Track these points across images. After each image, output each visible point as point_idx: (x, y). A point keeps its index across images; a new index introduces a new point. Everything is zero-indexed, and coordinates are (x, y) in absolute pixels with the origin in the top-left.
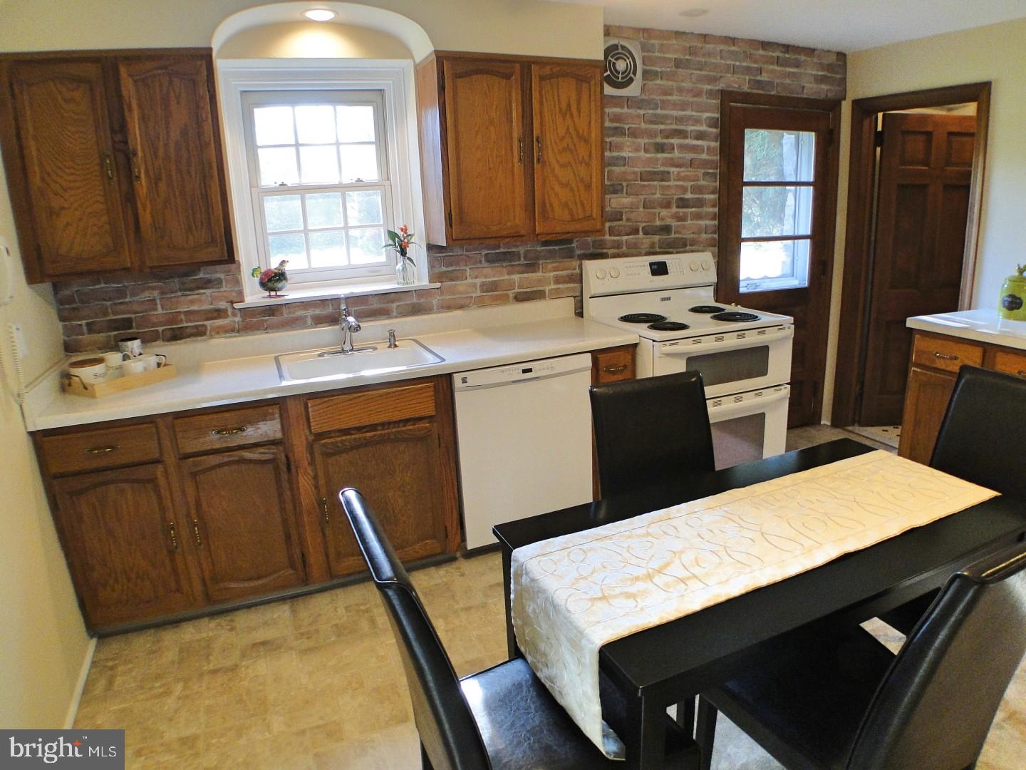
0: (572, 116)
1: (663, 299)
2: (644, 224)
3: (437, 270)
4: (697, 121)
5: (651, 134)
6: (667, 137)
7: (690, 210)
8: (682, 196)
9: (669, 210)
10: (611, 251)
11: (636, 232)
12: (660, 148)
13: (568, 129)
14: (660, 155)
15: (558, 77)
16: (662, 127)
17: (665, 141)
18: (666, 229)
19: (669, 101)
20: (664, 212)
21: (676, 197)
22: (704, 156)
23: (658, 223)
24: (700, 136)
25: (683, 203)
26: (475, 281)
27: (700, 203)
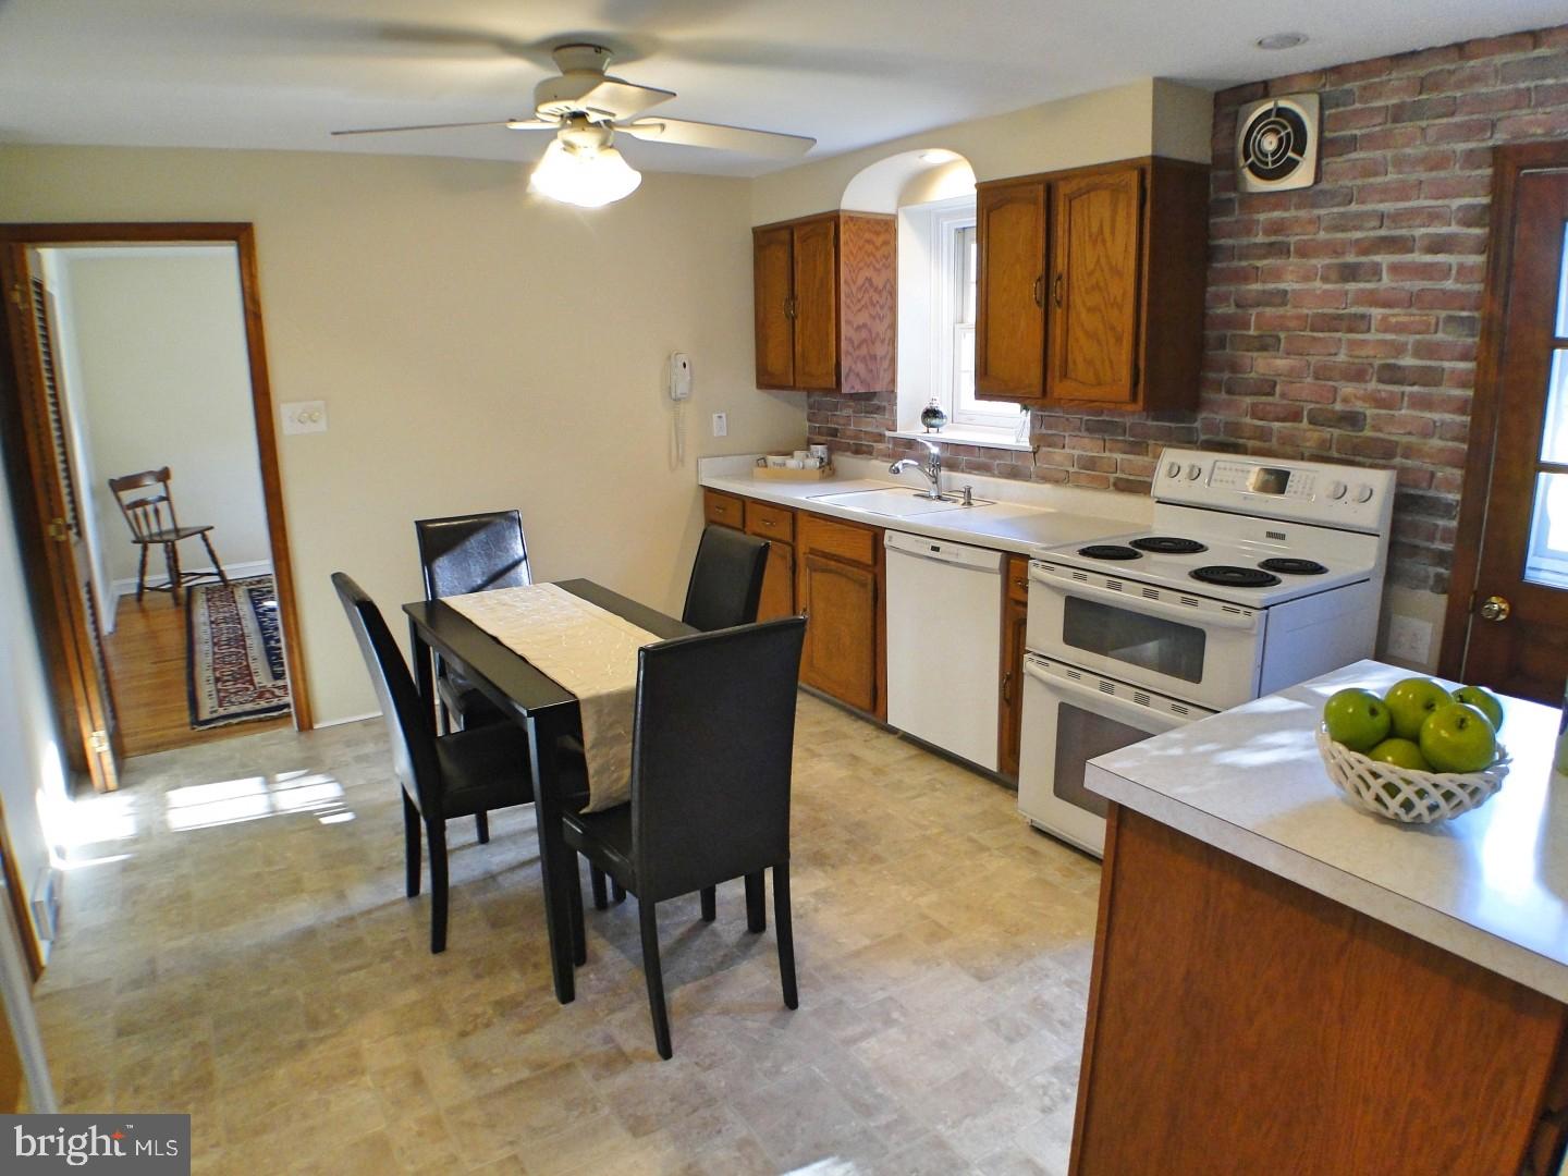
0: (1104, 241)
1: (1270, 535)
2: (1312, 406)
3: (1037, 431)
4: (1434, 217)
5: (1335, 249)
6: (1365, 252)
7: (1408, 389)
8: (1392, 361)
9: (1363, 386)
10: (1251, 444)
11: (1295, 416)
12: (1350, 273)
14: (1352, 286)
16: (1358, 235)
17: (1363, 259)
18: (1352, 420)
19: (1371, 185)
20: (1348, 389)
21: (1377, 363)
22: (1449, 285)
23: (1338, 407)
24: (1438, 245)
25: (1391, 374)
26: (1072, 451)
27: (1429, 377)
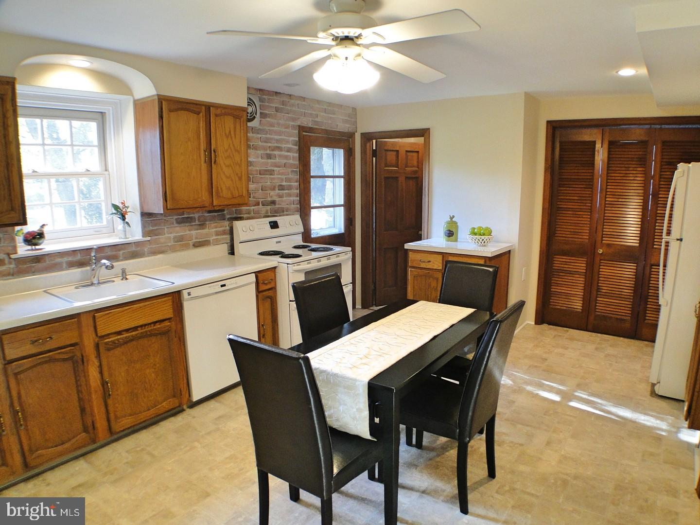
0: (232, 138)
1: (277, 242)
2: (262, 200)
3: (147, 229)
4: (287, 142)
5: (265, 149)
6: (273, 150)
7: (285, 191)
8: (281, 184)
9: (274, 192)
10: (245, 216)
11: (258, 204)
12: (269, 157)
13: (229, 145)
14: (269, 161)
15: (224, 115)
16: (270, 145)
17: (272, 152)
18: (273, 203)
19: (273, 130)
20: (272, 193)
21: (278, 184)
22: (291, 161)
23: (269, 199)
24: (289, 150)
25: (281, 188)
26: (170, 235)
27: (290, 188)
